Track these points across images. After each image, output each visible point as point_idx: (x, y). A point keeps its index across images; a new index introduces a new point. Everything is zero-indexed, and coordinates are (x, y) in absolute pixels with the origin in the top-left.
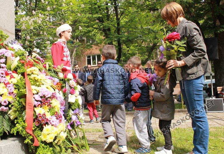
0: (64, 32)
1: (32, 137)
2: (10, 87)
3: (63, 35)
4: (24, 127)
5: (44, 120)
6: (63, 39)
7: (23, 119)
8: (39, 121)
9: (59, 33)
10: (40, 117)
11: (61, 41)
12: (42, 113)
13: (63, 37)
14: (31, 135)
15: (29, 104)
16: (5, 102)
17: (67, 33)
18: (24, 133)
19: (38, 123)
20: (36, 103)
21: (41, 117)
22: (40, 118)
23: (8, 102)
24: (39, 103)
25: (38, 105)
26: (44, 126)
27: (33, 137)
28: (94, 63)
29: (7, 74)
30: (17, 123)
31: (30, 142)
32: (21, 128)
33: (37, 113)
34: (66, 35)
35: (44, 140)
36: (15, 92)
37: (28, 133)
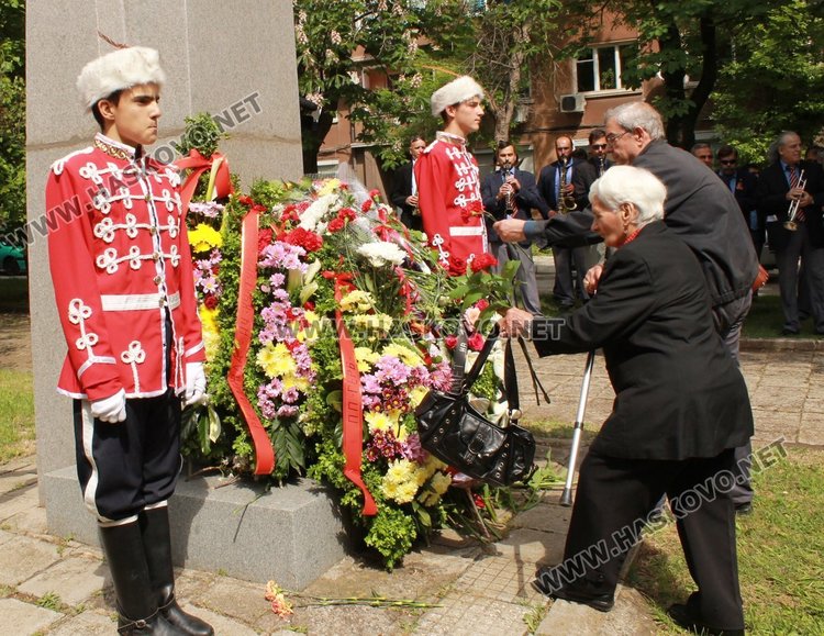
0: (456, 106)
1: (359, 493)
2: (300, 353)
3: (453, 118)
4: (338, 465)
5: (389, 448)
6: (453, 132)
7: (335, 444)
8: (376, 451)
9: (441, 109)
10: (379, 439)
11: (445, 137)
12: (384, 429)
13: (453, 124)
14: (355, 486)
15: (352, 406)
16: (291, 395)
17: (469, 109)
18: (341, 480)
19: (375, 454)
20: (368, 401)
21: (382, 439)
22: (380, 442)
23: (297, 394)
24: (377, 399)
25: (375, 406)
26: (390, 465)
27: (362, 491)
28: (609, 80)
29: (291, 317)
30: (322, 451)
31: (355, 503)
32: (331, 467)
33: (372, 427)
34: (463, 117)
35: (389, 495)
36: (315, 367)
37: (349, 480)
